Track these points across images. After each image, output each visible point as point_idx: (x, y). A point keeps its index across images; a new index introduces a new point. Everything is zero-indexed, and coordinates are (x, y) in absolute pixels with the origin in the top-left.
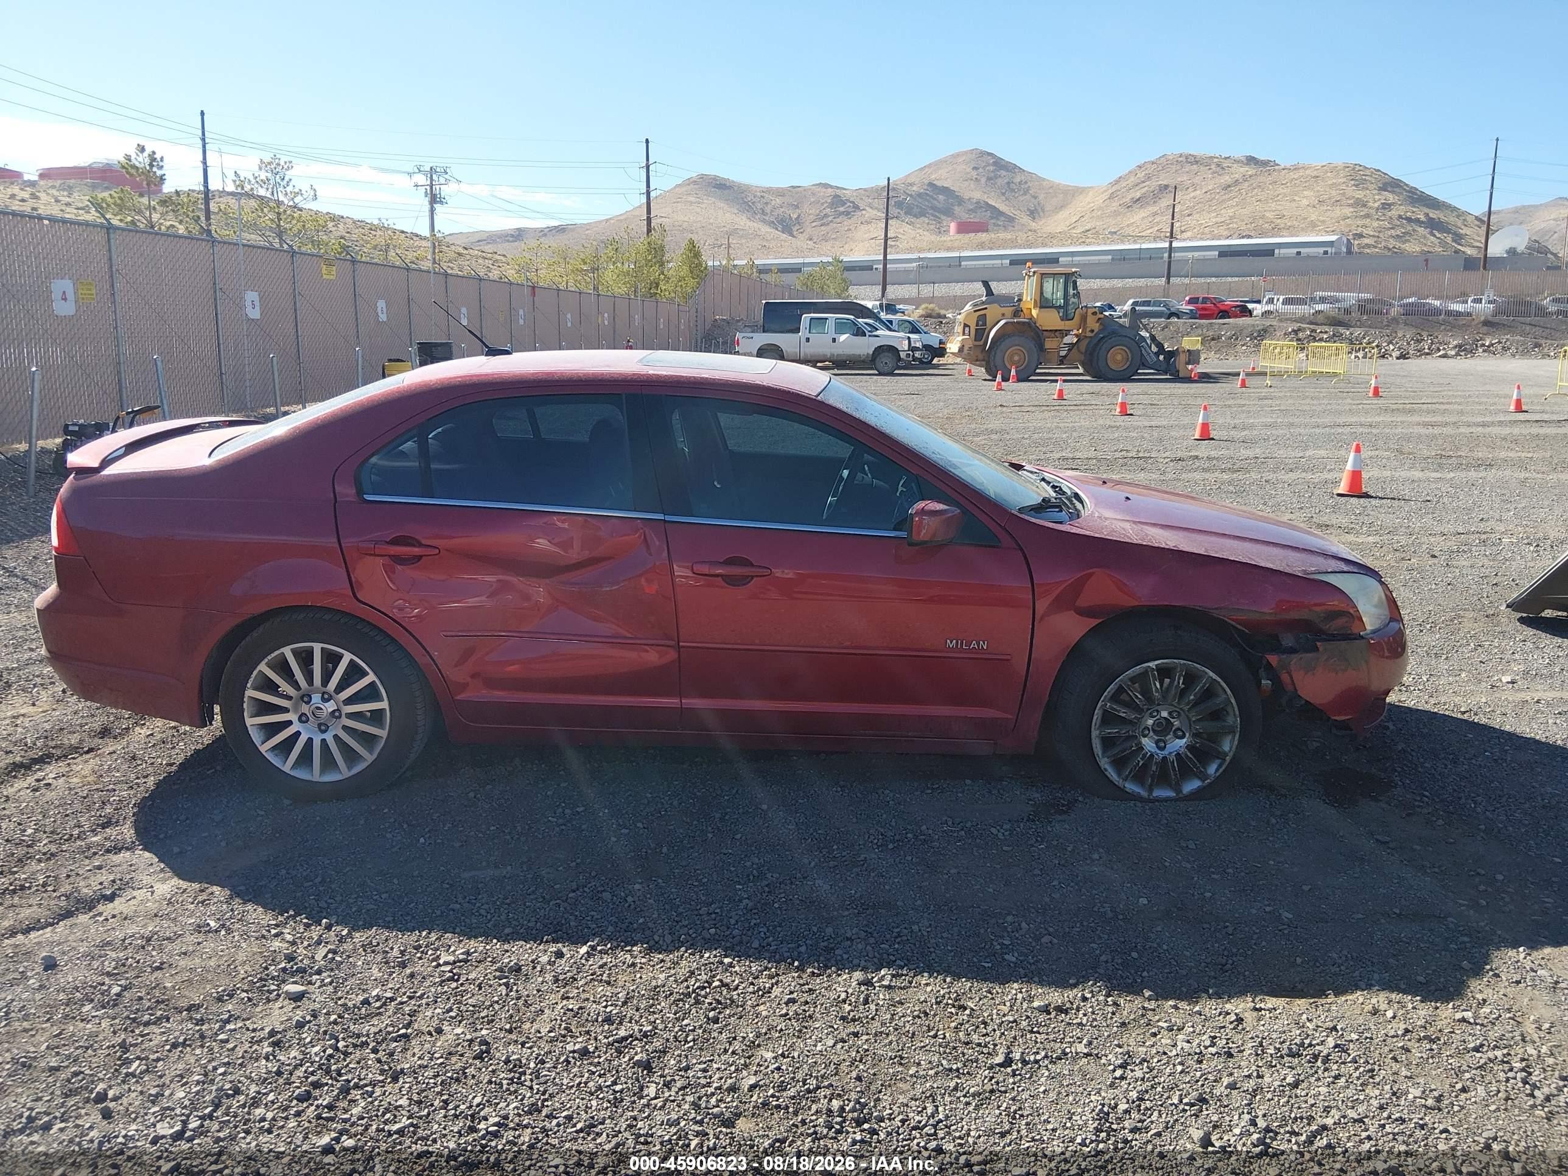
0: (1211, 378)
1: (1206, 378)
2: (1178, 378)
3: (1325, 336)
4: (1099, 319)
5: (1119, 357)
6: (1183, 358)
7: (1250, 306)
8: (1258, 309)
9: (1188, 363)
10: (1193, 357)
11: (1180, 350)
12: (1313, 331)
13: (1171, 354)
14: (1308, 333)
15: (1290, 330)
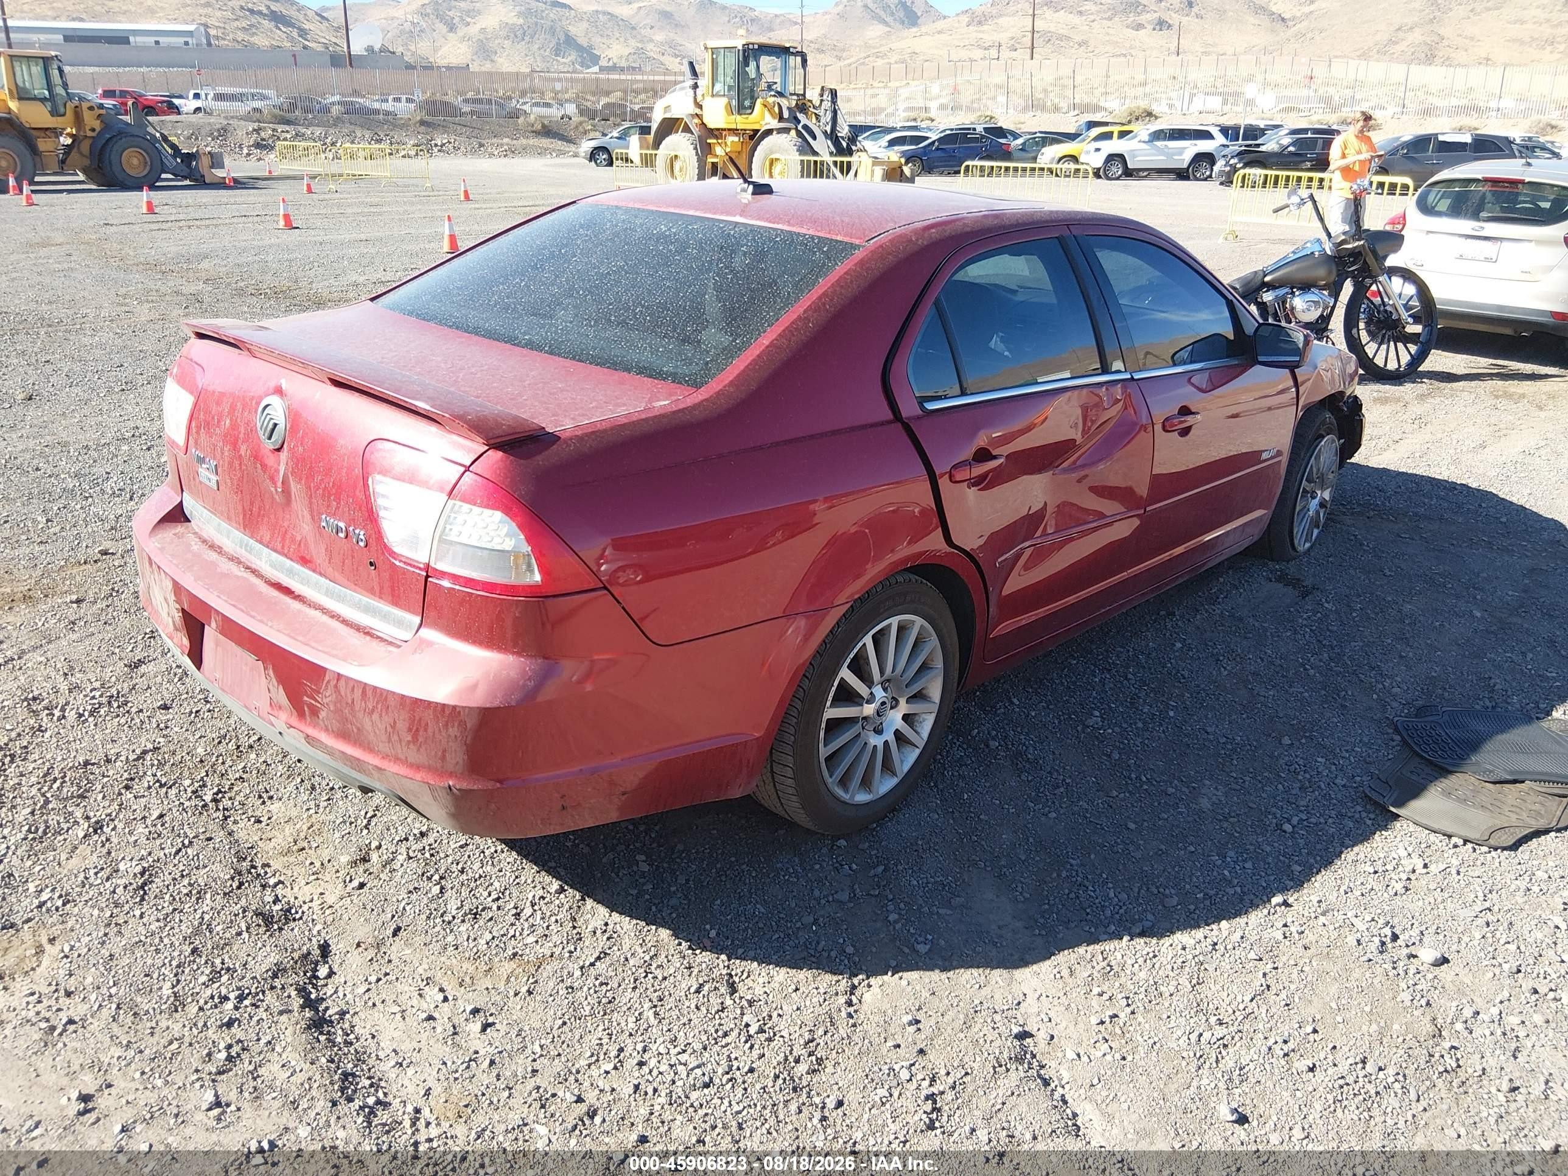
0: (240, 183)
1: (238, 184)
2: (201, 183)
3: (289, 136)
4: (99, 115)
5: (135, 161)
6: (205, 161)
7: (176, 101)
8: (188, 105)
9: (212, 167)
10: (216, 161)
11: (201, 152)
12: (274, 130)
13: (190, 157)
14: (270, 132)
15: (251, 129)
